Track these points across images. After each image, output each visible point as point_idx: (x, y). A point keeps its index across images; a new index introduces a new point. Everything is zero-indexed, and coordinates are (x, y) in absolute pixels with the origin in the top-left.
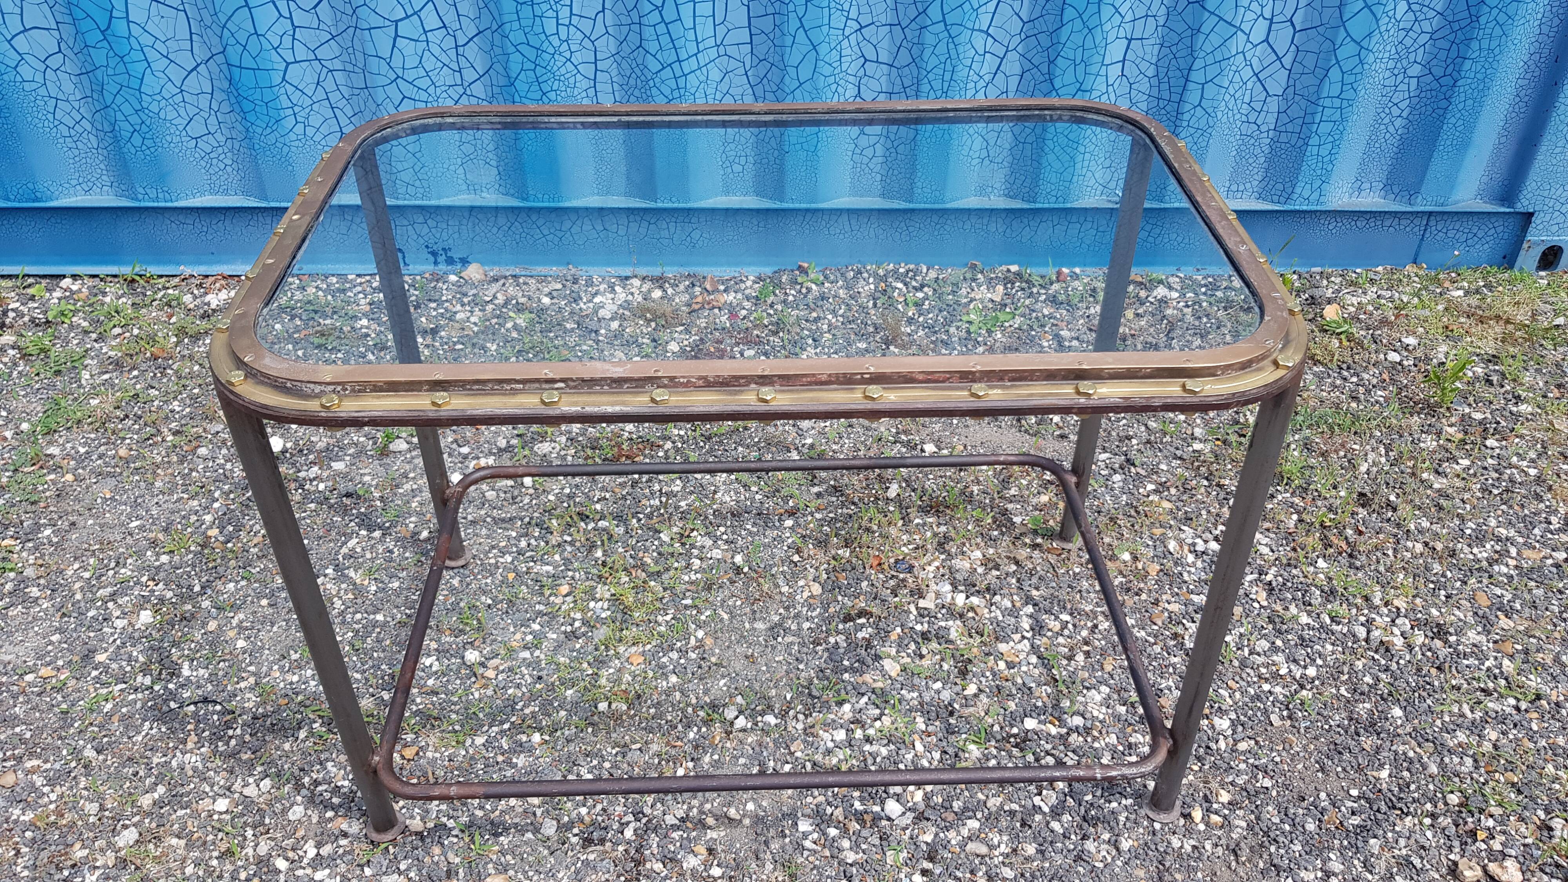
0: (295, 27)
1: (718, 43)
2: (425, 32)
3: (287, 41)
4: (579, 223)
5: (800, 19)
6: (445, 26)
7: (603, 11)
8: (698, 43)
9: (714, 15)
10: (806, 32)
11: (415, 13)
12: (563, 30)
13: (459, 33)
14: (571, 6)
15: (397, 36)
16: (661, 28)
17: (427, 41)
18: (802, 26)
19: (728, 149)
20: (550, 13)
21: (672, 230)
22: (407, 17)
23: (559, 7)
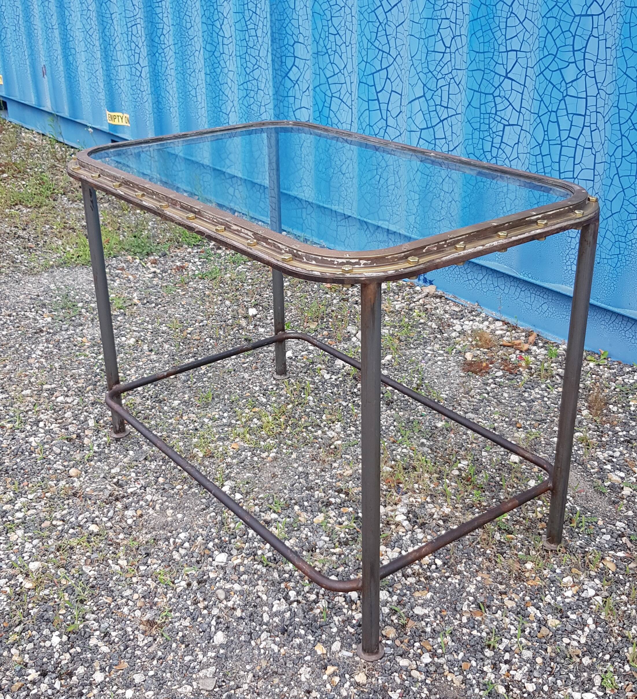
0: (387, 126)
1: (575, 177)
2: (435, 139)
3: (382, 131)
4: (486, 277)
5: (617, 168)
6: (445, 138)
7: (518, 143)
8: (560, 173)
9: (574, 157)
10: (619, 177)
11: (432, 127)
12: (495, 150)
13: (451, 143)
14: (502, 137)
15: (420, 137)
16: (539, 158)
17: (435, 145)
18: (618, 173)
19: (571, 253)
20: (489, 138)
21: (533, 299)
22: (428, 128)
23: (495, 136)
